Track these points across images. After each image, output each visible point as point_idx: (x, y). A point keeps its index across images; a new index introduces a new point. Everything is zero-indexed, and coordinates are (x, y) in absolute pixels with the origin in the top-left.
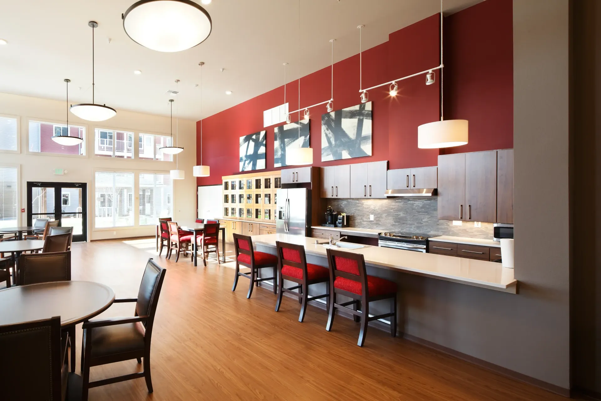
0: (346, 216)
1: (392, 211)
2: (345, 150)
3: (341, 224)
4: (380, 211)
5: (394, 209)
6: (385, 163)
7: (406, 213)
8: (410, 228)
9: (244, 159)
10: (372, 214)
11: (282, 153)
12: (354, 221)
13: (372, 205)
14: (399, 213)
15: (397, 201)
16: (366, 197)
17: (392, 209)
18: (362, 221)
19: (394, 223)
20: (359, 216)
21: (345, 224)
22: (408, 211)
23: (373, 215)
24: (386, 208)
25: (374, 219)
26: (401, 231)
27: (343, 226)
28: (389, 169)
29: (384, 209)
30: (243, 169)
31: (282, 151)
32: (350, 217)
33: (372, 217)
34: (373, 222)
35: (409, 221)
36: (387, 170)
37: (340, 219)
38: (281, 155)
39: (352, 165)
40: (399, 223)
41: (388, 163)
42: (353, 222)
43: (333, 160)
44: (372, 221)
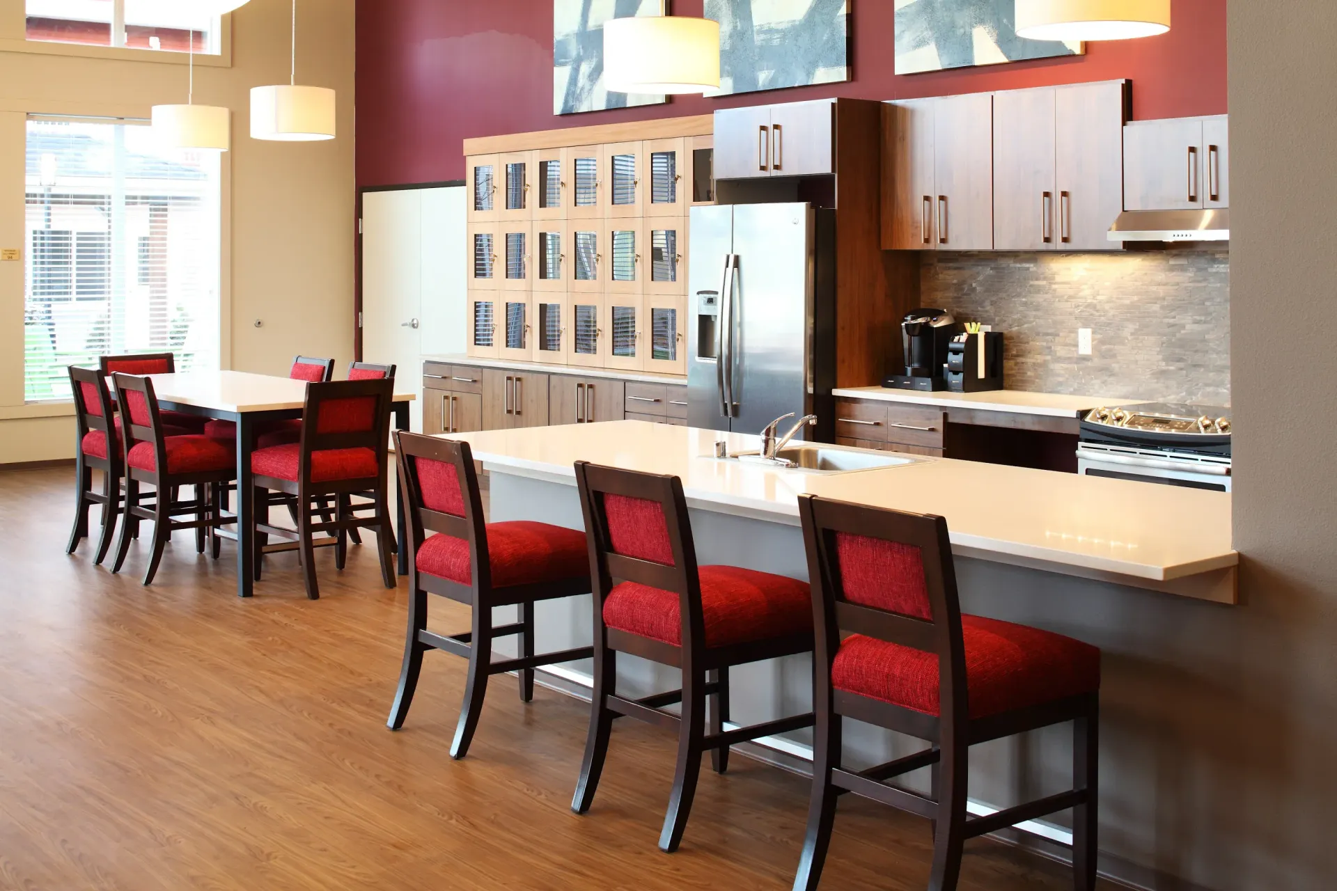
0: (987, 334)
1: (1156, 307)
2: (982, 22)
3: (961, 375)
4: (1112, 313)
5: (1164, 299)
6: (1114, 89)
7: (1203, 318)
8: (1218, 386)
9: (574, 49)
10: (1085, 326)
11: (735, 27)
12: (1020, 360)
13: (1086, 284)
14: (1179, 319)
15: (1172, 262)
16: (1051, 246)
17: (1156, 300)
18: (1048, 358)
19: (1163, 366)
20: (1038, 334)
21: (981, 374)
22: (1212, 309)
23: (1089, 331)
24: (1135, 298)
25: (1094, 348)
26: (1188, 402)
27: (971, 385)
28: (1131, 119)
29: (1127, 302)
30: (571, 103)
31: (735, 14)
32: (1006, 342)
33: (1085, 341)
34: (1089, 364)
35: (1215, 356)
36: (1124, 124)
37: (956, 352)
38: (731, 36)
39: (999, 95)
40: (1181, 365)
41: (1128, 89)
42: (1016, 364)
43: (939, 68)
44: (1085, 358)
